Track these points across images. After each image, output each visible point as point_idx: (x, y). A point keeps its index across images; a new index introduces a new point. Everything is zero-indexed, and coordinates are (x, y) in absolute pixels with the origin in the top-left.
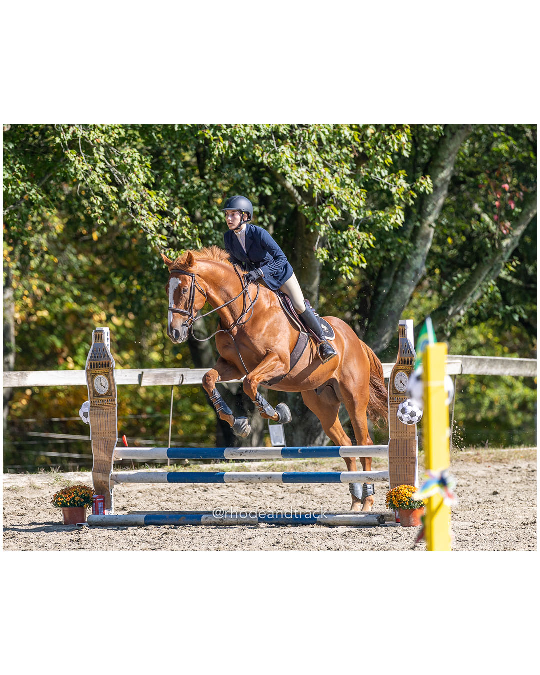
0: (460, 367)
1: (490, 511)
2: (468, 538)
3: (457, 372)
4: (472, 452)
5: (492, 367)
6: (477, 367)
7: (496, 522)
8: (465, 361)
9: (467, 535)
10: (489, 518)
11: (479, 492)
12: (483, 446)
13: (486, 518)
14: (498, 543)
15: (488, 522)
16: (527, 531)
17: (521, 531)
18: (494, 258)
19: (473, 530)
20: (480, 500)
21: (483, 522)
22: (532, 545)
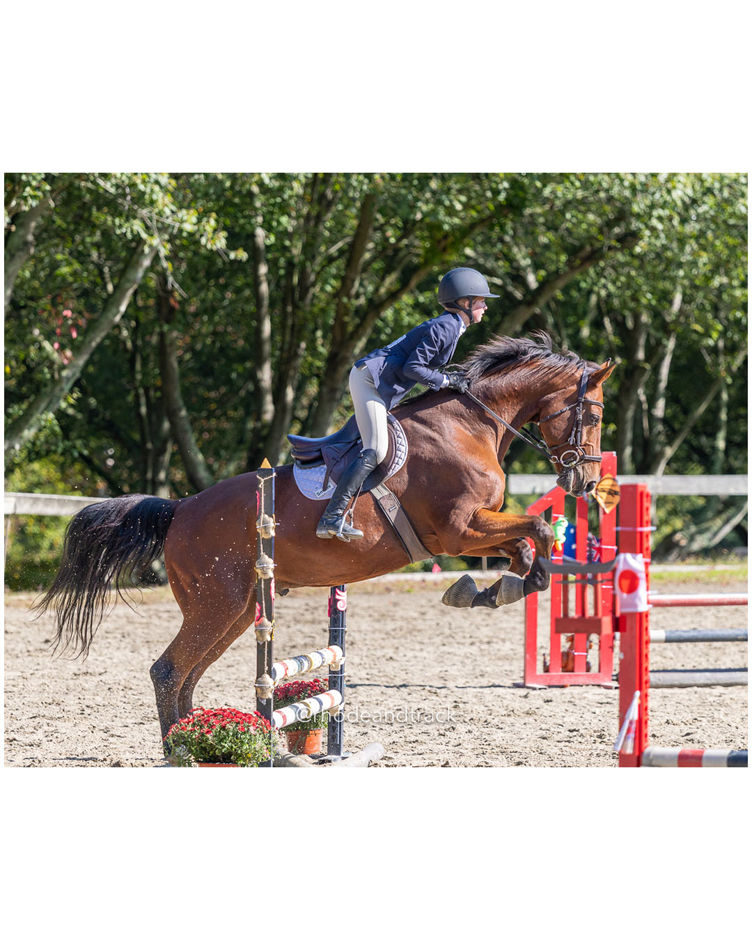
0: (13, 505)
1: (40, 661)
2: (15, 689)
3: (10, 511)
4: (23, 596)
5: (47, 505)
6: (32, 505)
7: (45, 672)
8: (19, 498)
9: (14, 686)
10: (39, 667)
11: (30, 640)
12: (36, 590)
13: (36, 668)
14: (46, 695)
15: (36, 672)
16: (78, 682)
17: (71, 683)
18: (53, 389)
19: (21, 680)
20: (31, 649)
21: (31, 672)
22: (82, 698)
